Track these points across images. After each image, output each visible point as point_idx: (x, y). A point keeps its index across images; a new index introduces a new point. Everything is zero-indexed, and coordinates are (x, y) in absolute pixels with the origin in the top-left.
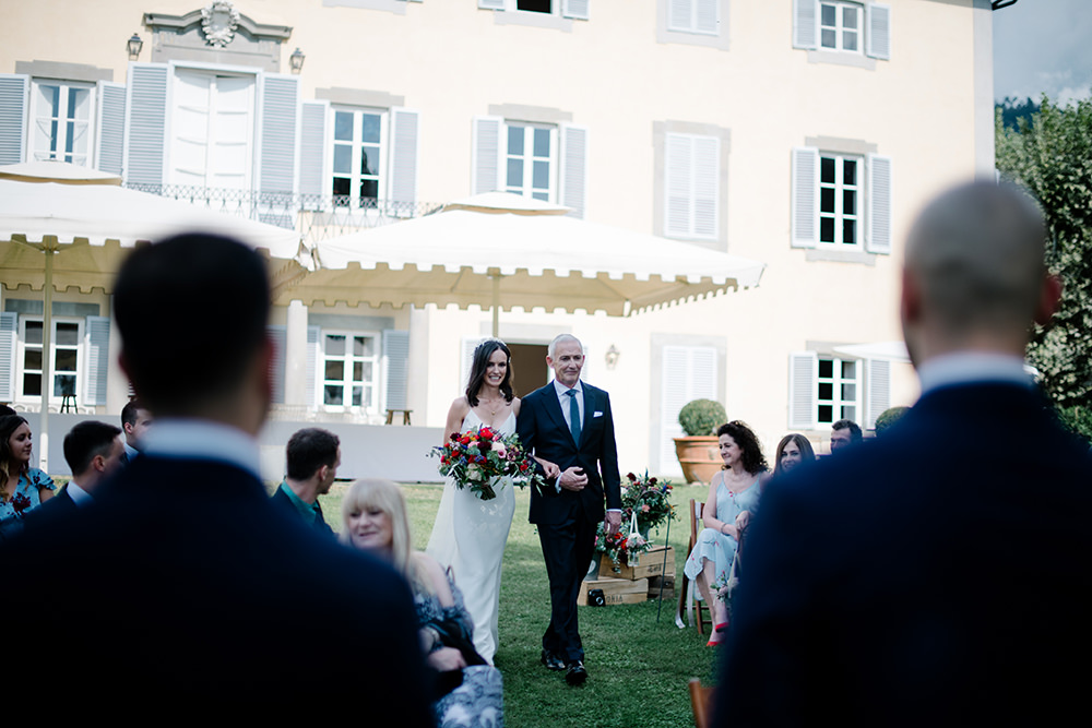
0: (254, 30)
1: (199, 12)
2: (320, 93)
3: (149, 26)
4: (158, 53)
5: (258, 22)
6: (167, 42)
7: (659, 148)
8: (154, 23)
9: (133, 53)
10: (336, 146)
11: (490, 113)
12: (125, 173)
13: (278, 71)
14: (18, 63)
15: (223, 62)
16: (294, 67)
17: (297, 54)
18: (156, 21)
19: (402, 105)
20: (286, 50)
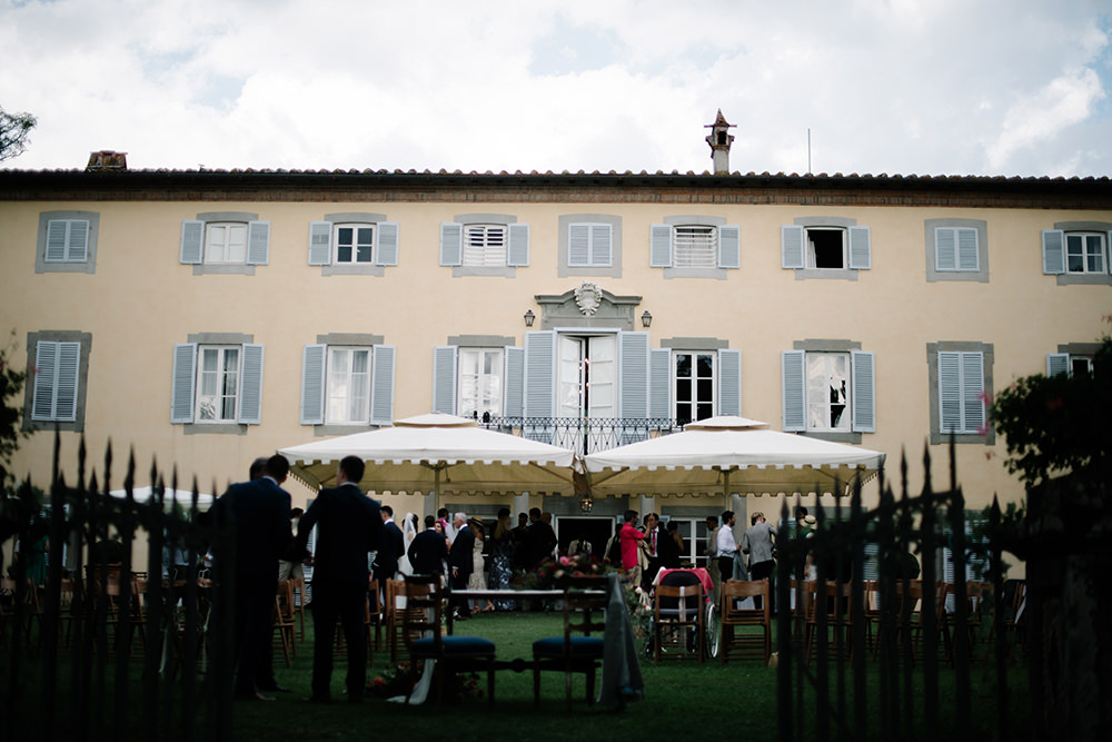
0: (614, 301)
1: (573, 292)
2: (664, 343)
3: (539, 304)
4: (546, 324)
5: (616, 295)
6: (552, 315)
7: (933, 365)
8: (542, 300)
9: (529, 325)
10: (678, 381)
11: (795, 348)
12: (525, 411)
13: (632, 330)
14: (449, 338)
15: (592, 326)
16: (645, 326)
17: (647, 316)
18: (542, 301)
19: (727, 347)
20: (638, 312)
